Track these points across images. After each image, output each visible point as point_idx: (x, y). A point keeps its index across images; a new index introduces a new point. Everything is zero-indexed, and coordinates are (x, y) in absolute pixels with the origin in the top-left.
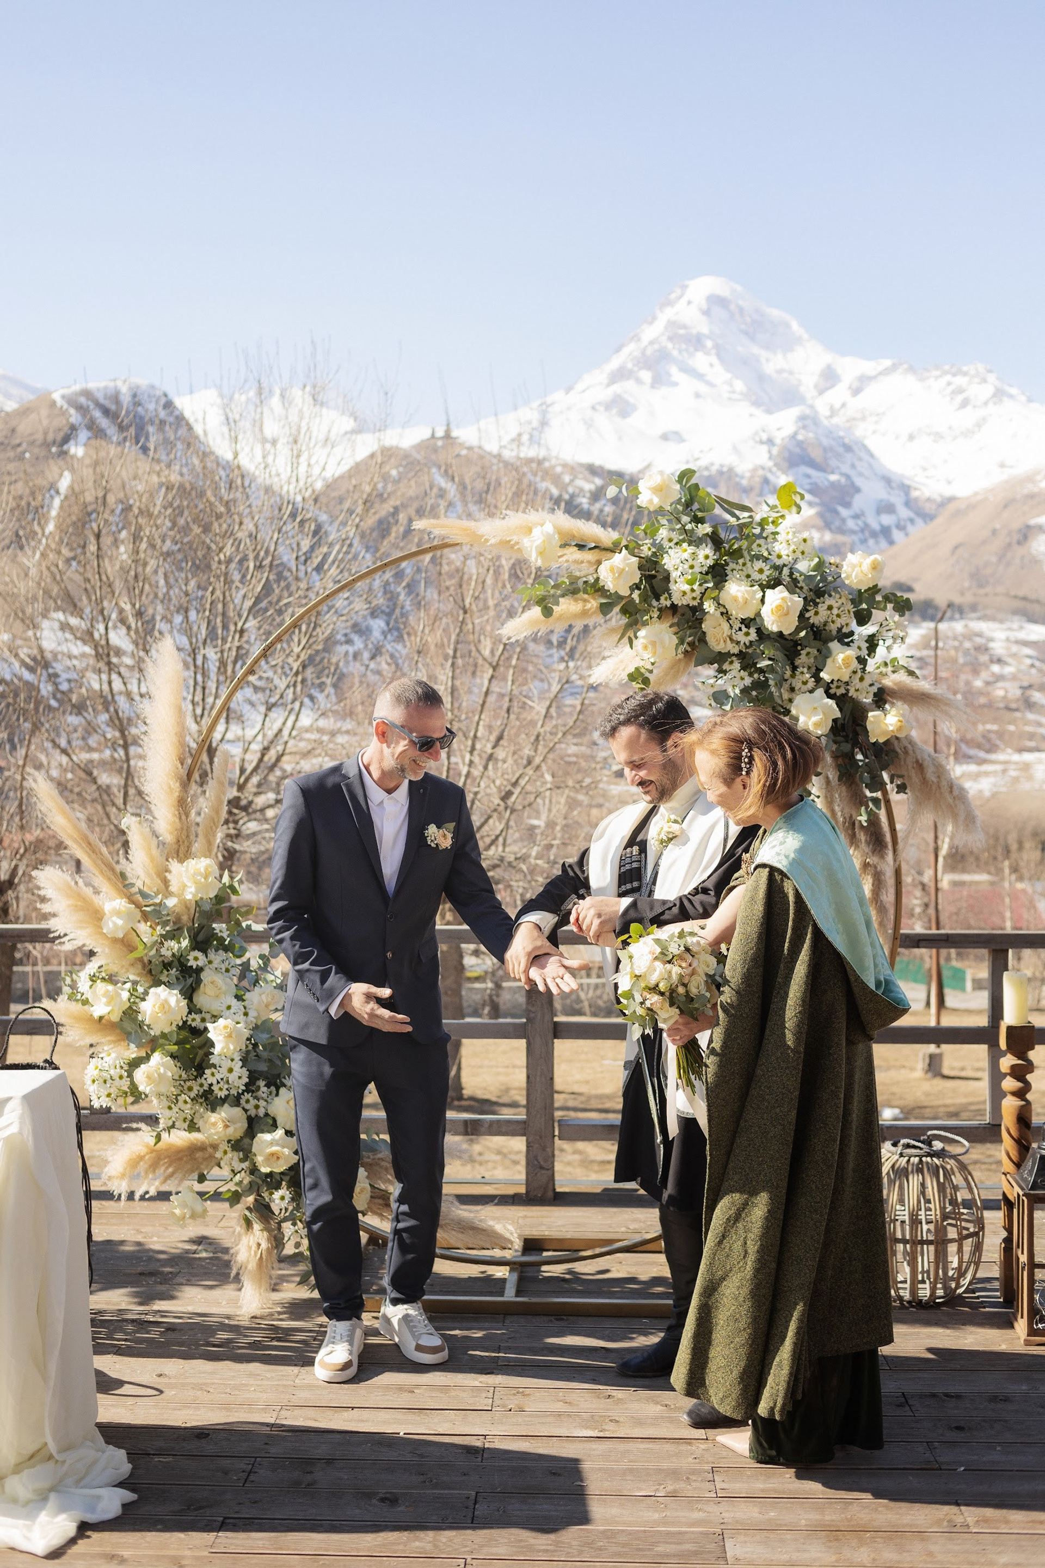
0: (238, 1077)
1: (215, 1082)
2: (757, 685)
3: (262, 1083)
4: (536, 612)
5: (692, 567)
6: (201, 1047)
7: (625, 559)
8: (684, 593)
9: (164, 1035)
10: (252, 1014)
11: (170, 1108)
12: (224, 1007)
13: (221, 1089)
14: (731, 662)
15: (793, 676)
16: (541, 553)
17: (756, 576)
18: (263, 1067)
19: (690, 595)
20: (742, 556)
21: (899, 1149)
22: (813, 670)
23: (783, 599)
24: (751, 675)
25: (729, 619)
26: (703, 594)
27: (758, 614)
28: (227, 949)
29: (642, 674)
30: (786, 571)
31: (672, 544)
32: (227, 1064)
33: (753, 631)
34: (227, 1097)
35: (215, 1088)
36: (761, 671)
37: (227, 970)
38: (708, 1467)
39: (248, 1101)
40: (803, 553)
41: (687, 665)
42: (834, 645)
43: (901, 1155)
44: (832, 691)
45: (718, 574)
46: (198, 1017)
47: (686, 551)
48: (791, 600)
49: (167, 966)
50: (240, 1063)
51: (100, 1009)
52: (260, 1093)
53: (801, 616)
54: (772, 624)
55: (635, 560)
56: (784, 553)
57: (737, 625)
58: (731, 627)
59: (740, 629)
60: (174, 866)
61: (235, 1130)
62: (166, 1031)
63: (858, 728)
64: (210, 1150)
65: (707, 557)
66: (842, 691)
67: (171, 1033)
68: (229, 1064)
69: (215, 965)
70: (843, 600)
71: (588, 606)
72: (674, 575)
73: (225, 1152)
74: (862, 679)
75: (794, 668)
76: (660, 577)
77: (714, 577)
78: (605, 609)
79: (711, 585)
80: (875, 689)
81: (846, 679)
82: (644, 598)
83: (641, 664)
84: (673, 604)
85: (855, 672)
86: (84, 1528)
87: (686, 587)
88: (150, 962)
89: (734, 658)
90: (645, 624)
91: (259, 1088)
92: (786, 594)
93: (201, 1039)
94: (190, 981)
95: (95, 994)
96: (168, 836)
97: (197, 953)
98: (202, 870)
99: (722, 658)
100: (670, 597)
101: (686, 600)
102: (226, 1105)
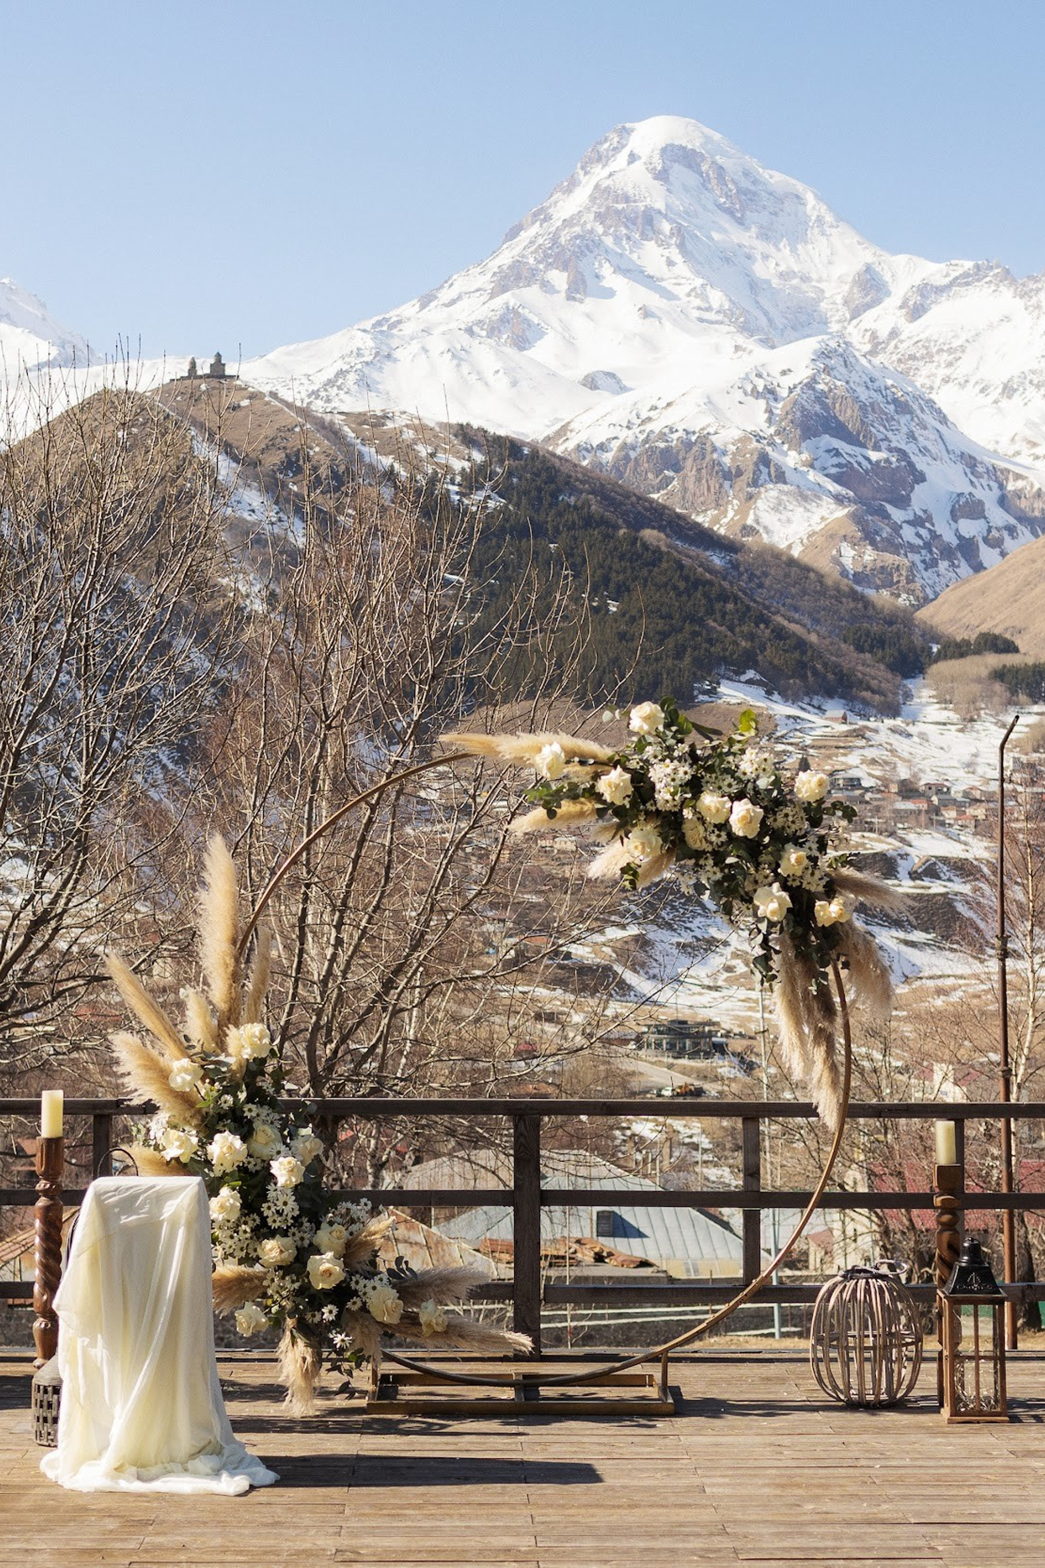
0: (292, 1208)
1: (270, 1214)
2: (726, 878)
3: (305, 1220)
4: (541, 812)
5: (673, 780)
7: (621, 776)
8: (667, 801)
9: (225, 1174)
10: (298, 1158)
11: (232, 1237)
12: (277, 1152)
13: (275, 1221)
14: (706, 858)
15: (756, 871)
16: (549, 769)
17: (727, 790)
18: (307, 1205)
19: (671, 803)
20: (714, 772)
22: (774, 866)
23: (748, 810)
24: (722, 870)
25: (704, 823)
26: (683, 803)
27: (727, 821)
29: (631, 869)
30: (750, 785)
31: (656, 761)
32: (282, 1198)
33: (723, 834)
34: (279, 1228)
35: (270, 1221)
36: (731, 866)
37: (272, 1123)
39: (294, 1234)
40: (764, 770)
41: (669, 860)
42: (789, 846)
44: (789, 884)
45: (695, 786)
47: (668, 767)
48: (754, 811)
49: (221, 1116)
50: (294, 1199)
51: (171, 1152)
52: (304, 1228)
53: (763, 822)
54: (738, 829)
55: (628, 776)
56: (748, 771)
57: (711, 829)
58: (706, 830)
59: (713, 832)
60: (230, 1030)
61: (288, 1255)
62: (228, 1171)
64: (256, 1281)
65: (686, 773)
66: (797, 883)
67: (234, 1171)
68: (284, 1197)
70: (797, 809)
71: (585, 808)
72: (658, 786)
74: (813, 874)
75: (757, 865)
76: (647, 787)
77: (691, 789)
78: (600, 812)
79: (689, 796)
80: (825, 881)
81: (799, 874)
82: (633, 804)
83: (631, 860)
84: (657, 810)
85: (807, 869)
86: (252, 1488)
87: (668, 797)
88: (209, 1113)
89: (708, 856)
90: (635, 825)
91: (301, 1224)
92: (750, 806)
93: (259, 1178)
94: (245, 1129)
95: (167, 1138)
96: (222, 1006)
97: (250, 1106)
98: (257, 1033)
99: (698, 855)
100: (655, 803)
101: (669, 807)
102: (278, 1236)
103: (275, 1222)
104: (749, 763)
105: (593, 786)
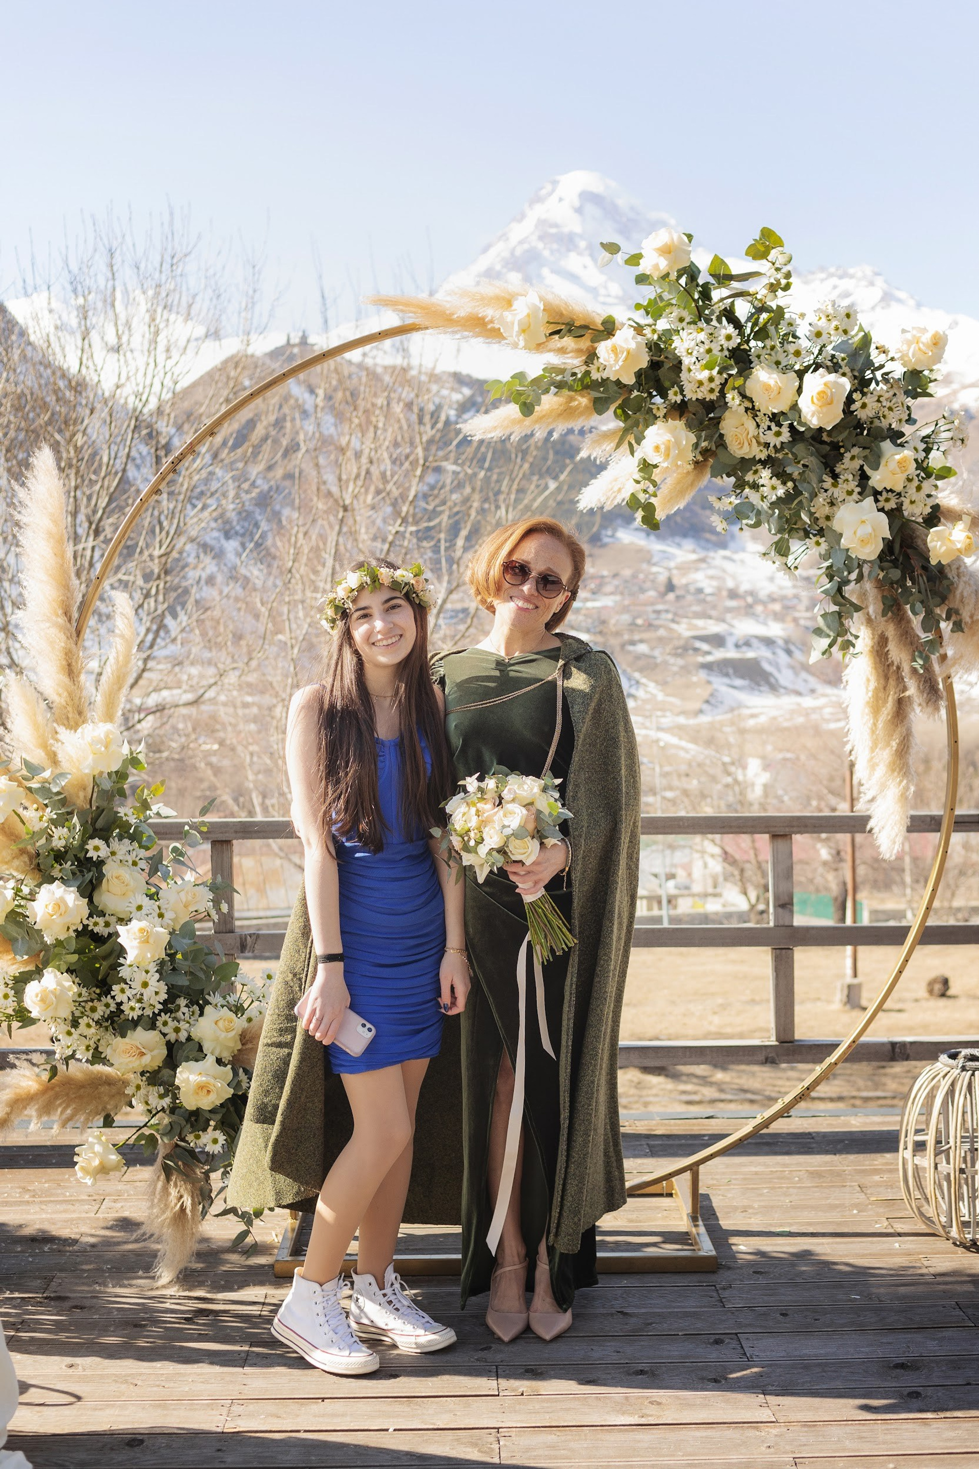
0: (155, 991)
1: (125, 1000)
2: (789, 496)
3: (182, 1002)
4: (512, 410)
5: (709, 351)
6: (105, 958)
7: (630, 339)
8: (700, 383)
9: (59, 943)
10: (169, 915)
11: (69, 1033)
12: (134, 909)
14: (756, 472)
15: (835, 485)
16: (524, 332)
17: (789, 363)
18: (183, 981)
19: (707, 386)
21: (960, 1061)
22: (860, 476)
23: (825, 383)
24: (784, 483)
25: (755, 416)
26: (723, 385)
27: (795, 407)
28: (133, 838)
30: (826, 354)
31: (684, 324)
32: (140, 977)
33: (785, 431)
34: (140, 1017)
35: (125, 1007)
37: (135, 864)
38: (788, 1458)
39: (165, 1024)
41: (700, 476)
42: (887, 445)
43: (964, 1069)
44: (883, 503)
45: (742, 359)
46: (101, 921)
47: (702, 332)
49: (59, 856)
50: (157, 976)
52: (179, 1014)
53: (847, 410)
54: (811, 417)
55: (641, 341)
57: (765, 423)
58: (758, 426)
59: (769, 428)
60: (64, 733)
61: (153, 1058)
62: (62, 938)
63: (909, 551)
64: (119, 1086)
65: (729, 338)
66: (892, 505)
67: (68, 939)
68: (142, 976)
69: (119, 856)
71: (576, 404)
72: (687, 361)
73: (138, 1087)
74: (919, 488)
75: (835, 476)
76: (668, 365)
77: (736, 363)
78: (599, 405)
79: (734, 372)
80: (931, 502)
81: (898, 488)
82: (647, 392)
84: (684, 399)
85: (909, 480)
87: (704, 375)
88: (38, 855)
89: (759, 467)
90: (649, 425)
91: (179, 1007)
92: (829, 378)
93: (106, 947)
94: (88, 876)
96: (57, 698)
97: (96, 842)
98: (102, 736)
99: (746, 464)
100: (681, 390)
101: (703, 393)
102: (139, 1029)
103: (132, 1010)
105: (587, 373)
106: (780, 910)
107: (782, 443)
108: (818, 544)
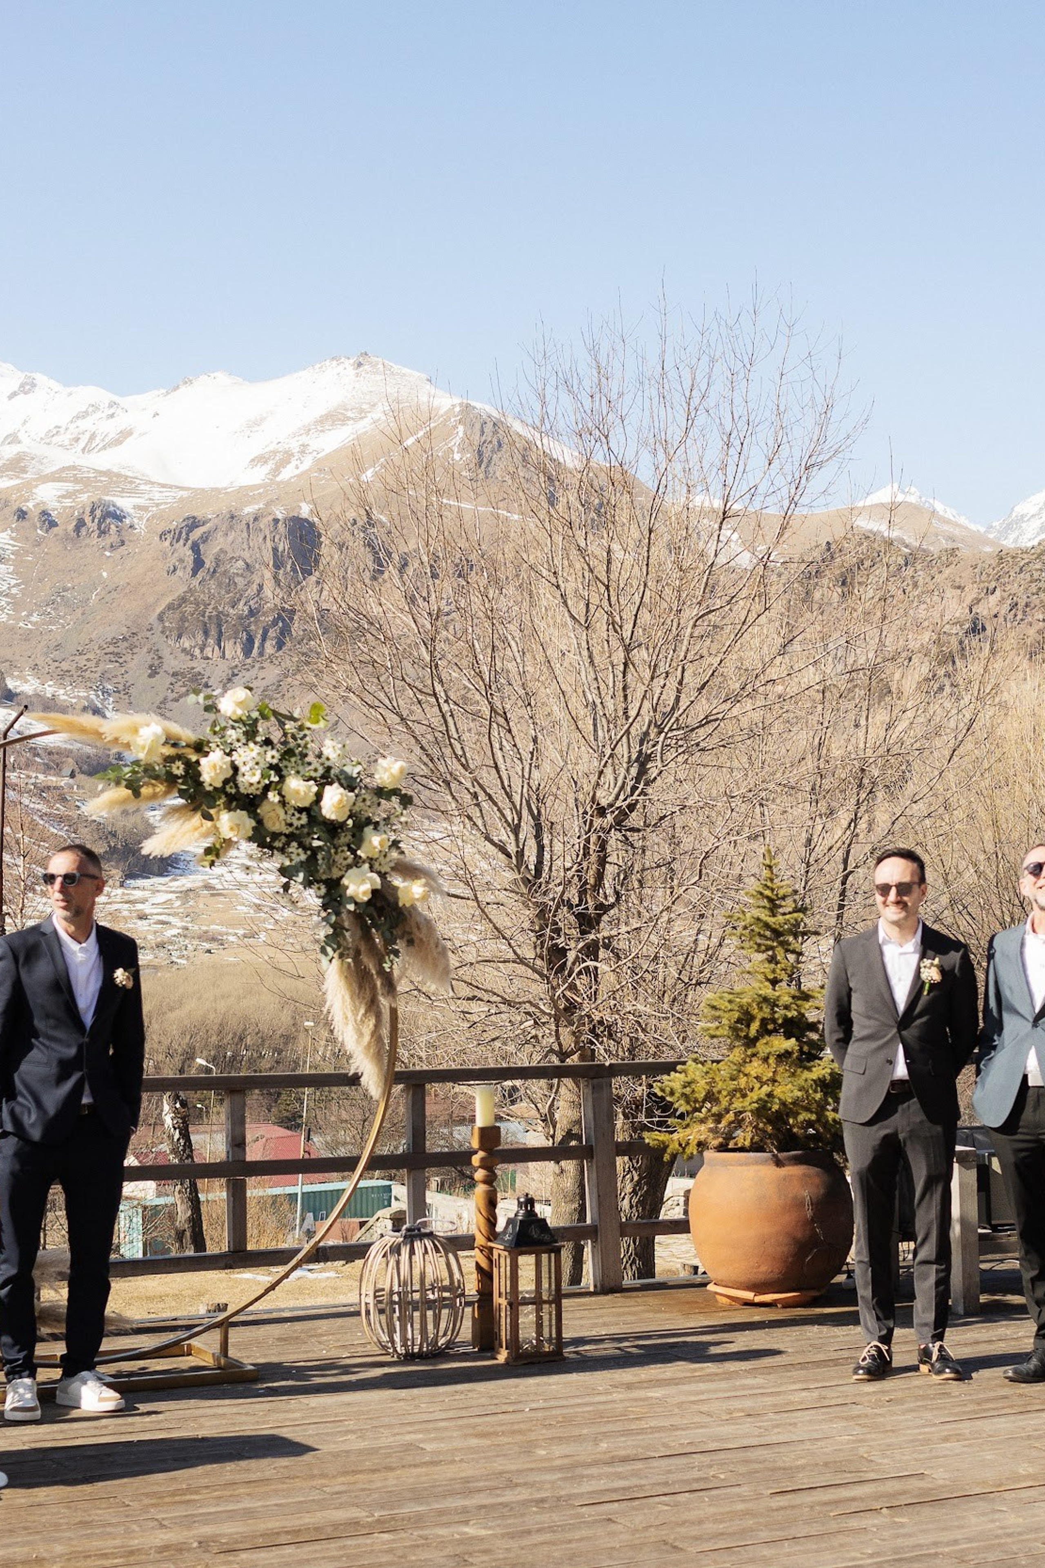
4: (125, 793)
5: (260, 764)
8: (251, 784)
15: (336, 853)
17: (311, 774)
19: (255, 786)
23: (339, 795)
25: (286, 806)
26: (268, 786)
27: (315, 805)
29: (217, 849)
31: (241, 745)
33: (307, 817)
36: (313, 849)
42: (371, 832)
45: (277, 770)
47: (254, 751)
48: (346, 796)
53: (352, 808)
54: (327, 813)
55: (228, 759)
57: (292, 811)
58: (286, 813)
59: (294, 815)
65: (273, 757)
71: (158, 790)
72: (243, 770)
75: (337, 847)
79: (274, 779)
81: (374, 856)
84: (239, 794)
87: (252, 780)
89: (283, 837)
92: (342, 791)
100: (237, 786)
101: (251, 790)
104: (331, 749)
106: (236, 1149)
107: (302, 826)
108: (319, 889)
